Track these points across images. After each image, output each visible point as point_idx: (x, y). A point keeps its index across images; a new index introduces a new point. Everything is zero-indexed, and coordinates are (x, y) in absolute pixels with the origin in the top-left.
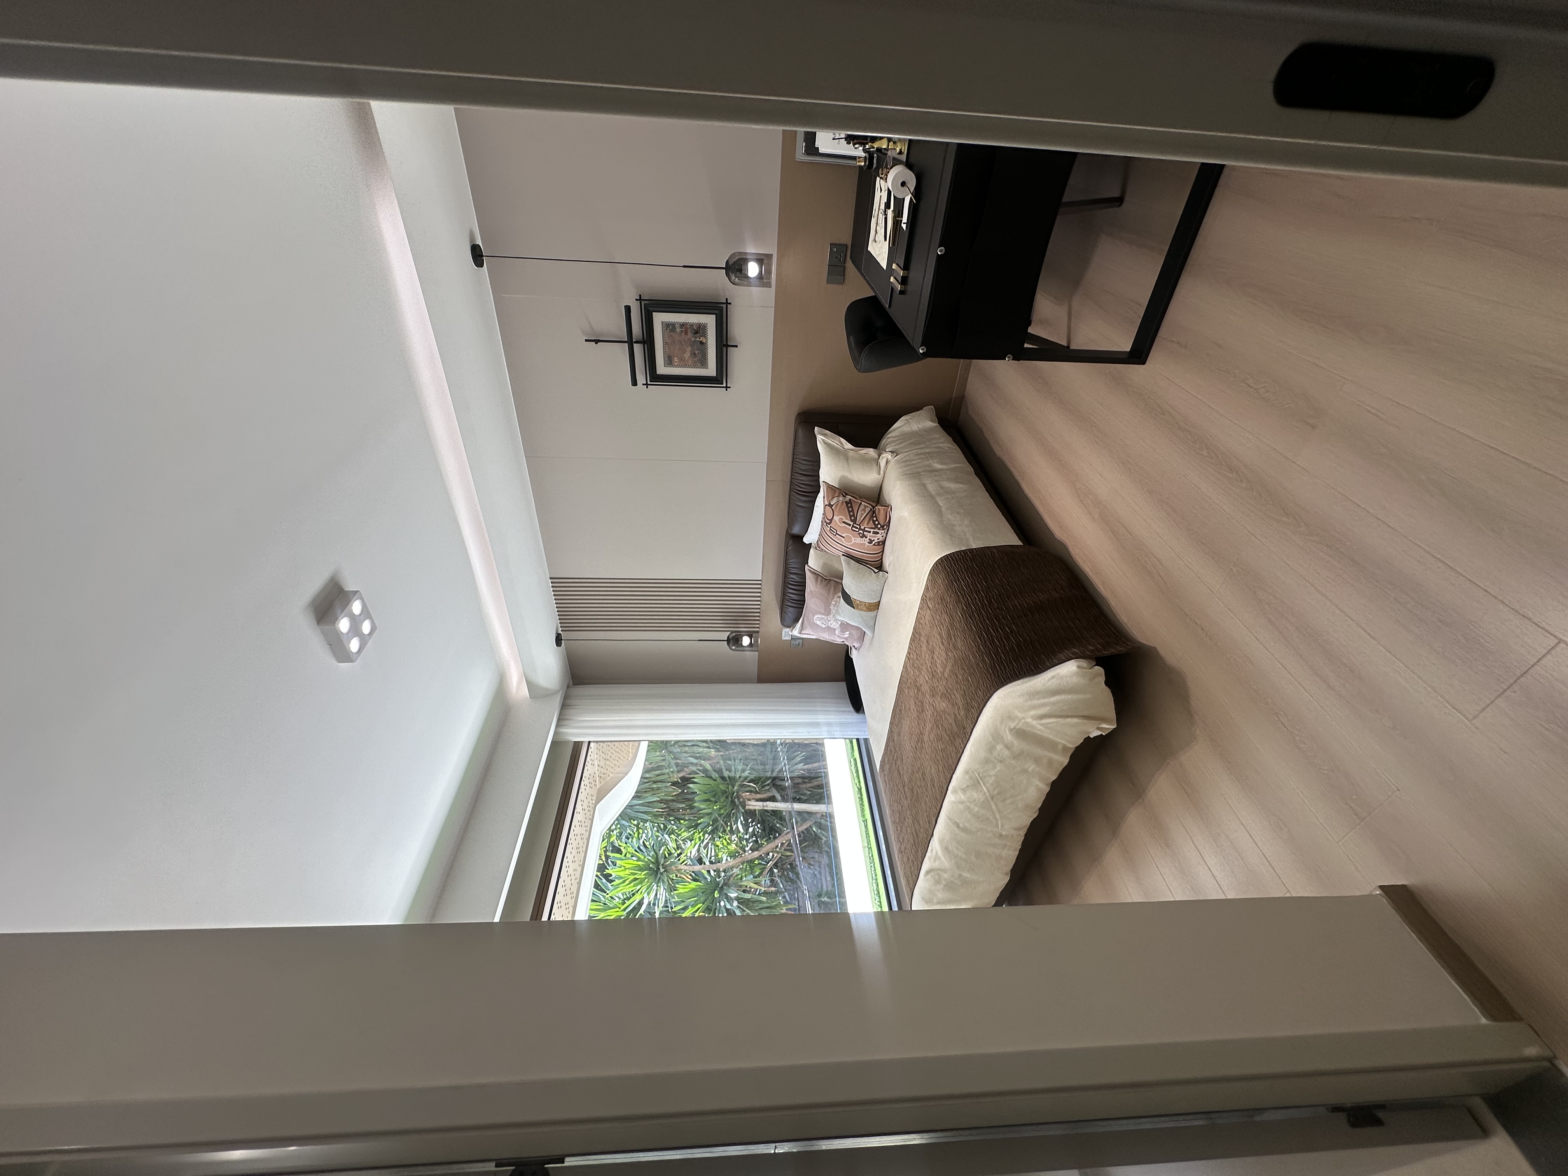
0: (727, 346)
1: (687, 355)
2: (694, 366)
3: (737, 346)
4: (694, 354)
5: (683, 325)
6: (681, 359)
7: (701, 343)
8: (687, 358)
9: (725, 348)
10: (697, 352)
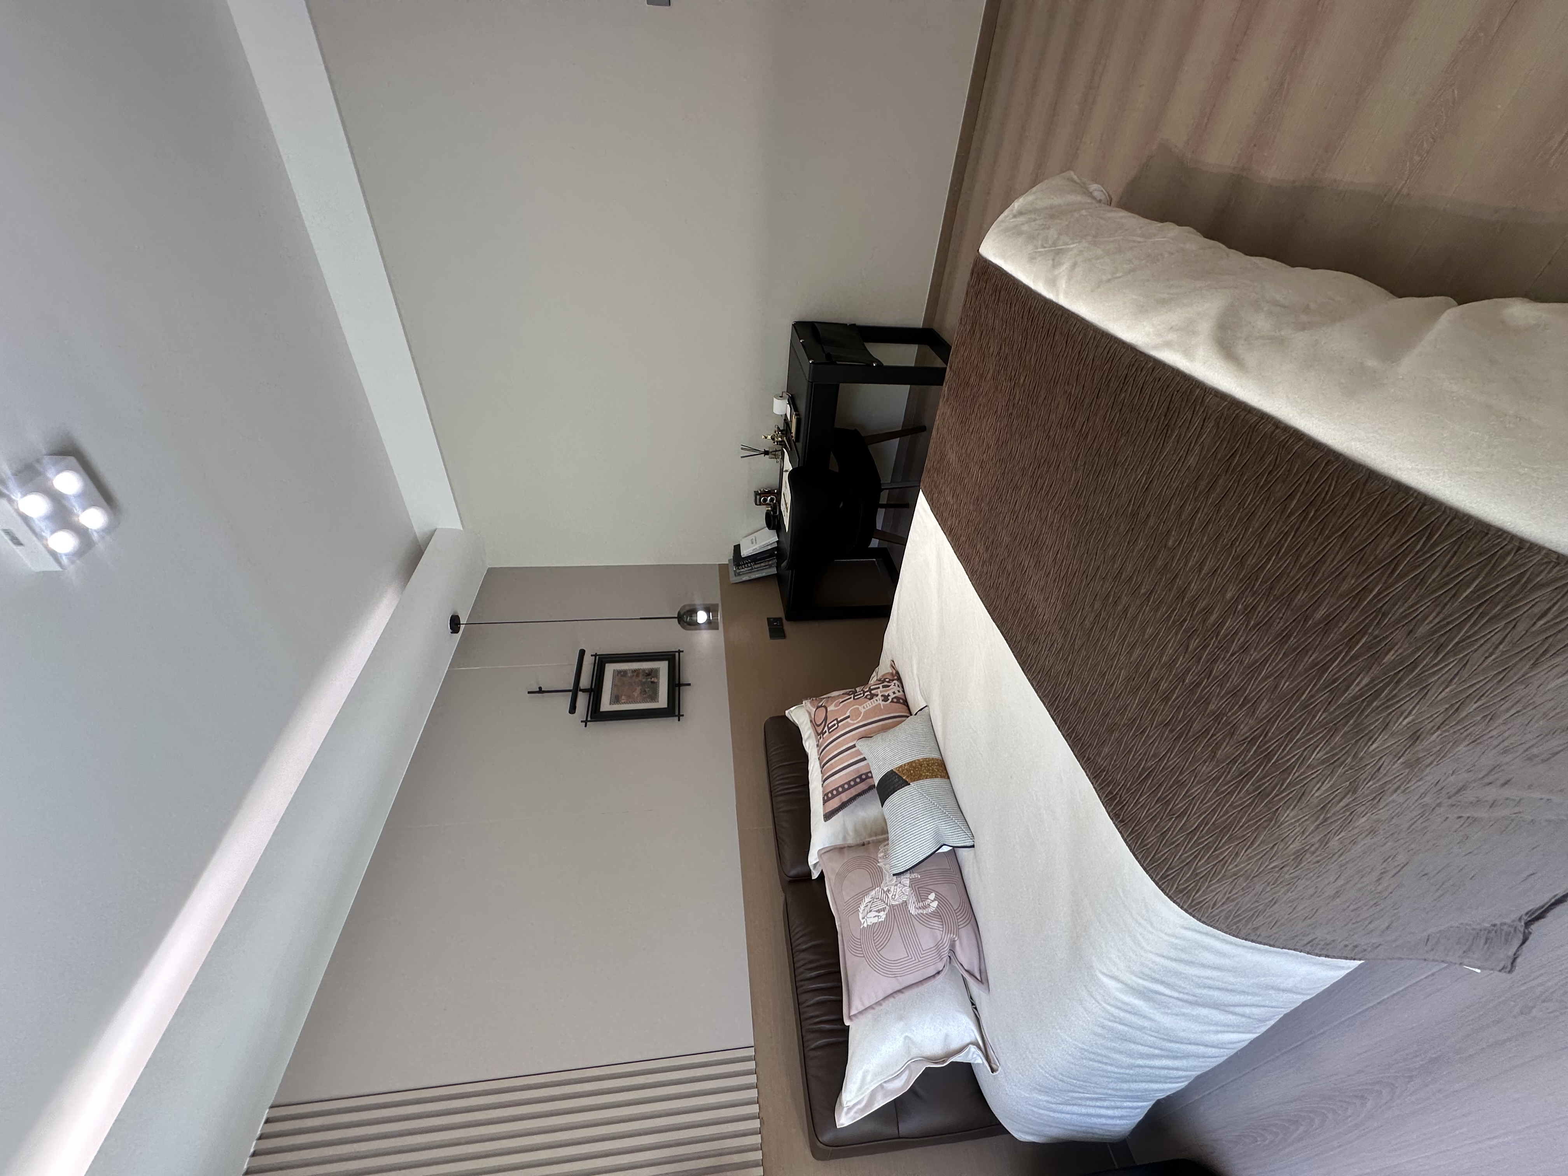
0: (680, 685)
1: (636, 694)
2: (644, 701)
3: (689, 685)
4: (643, 692)
5: (634, 671)
6: (629, 697)
7: (653, 682)
8: (636, 695)
9: (677, 688)
10: (647, 690)
